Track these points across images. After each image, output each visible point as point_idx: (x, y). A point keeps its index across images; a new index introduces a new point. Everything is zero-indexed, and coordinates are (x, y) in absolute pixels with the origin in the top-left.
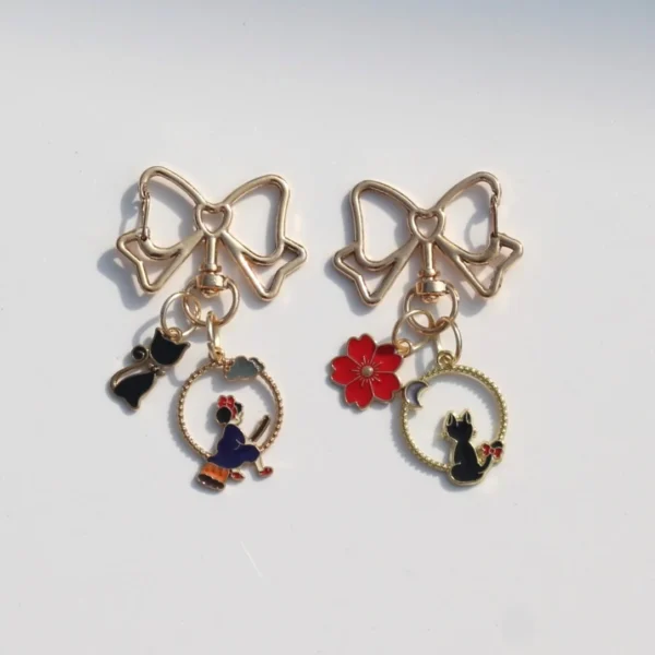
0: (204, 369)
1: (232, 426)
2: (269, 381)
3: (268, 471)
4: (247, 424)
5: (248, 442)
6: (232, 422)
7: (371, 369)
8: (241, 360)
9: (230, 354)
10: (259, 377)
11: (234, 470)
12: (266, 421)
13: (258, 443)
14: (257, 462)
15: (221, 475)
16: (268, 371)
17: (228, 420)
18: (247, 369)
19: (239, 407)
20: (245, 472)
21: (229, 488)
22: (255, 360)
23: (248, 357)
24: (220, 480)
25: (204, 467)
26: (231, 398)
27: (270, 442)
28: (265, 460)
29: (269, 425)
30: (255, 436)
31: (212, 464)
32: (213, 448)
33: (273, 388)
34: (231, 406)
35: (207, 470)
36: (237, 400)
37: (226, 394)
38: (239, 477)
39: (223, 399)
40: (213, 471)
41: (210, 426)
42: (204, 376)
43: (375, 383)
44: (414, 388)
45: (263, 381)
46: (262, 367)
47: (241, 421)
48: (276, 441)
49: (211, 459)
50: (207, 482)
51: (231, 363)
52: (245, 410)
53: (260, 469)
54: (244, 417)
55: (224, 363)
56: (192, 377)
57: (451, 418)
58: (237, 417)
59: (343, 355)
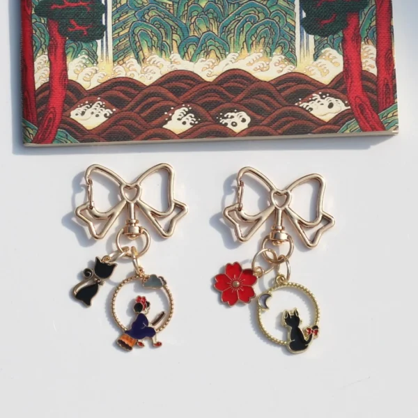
0: (131, 278)
1: (142, 315)
2: (168, 291)
3: (159, 344)
4: (151, 315)
5: (150, 325)
6: (142, 312)
7: (238, 283)
8: (154, 277)
9: (148, 272)
10: (162, 288)
11: (140, 341)
12: (162, 315)
13: (156, 327)
14: (153, 338)
15: (131, 342)
16: (169, 286)
17: (140, 311)
18: (156, 282)
19: (148, 304)
20: (145, 342)
21: (135, 350)
22: (162, 278)
23: (158, 275)
24: (130, 345)
25: (122, 335)
26: (144, 298)
27: (163, 327)
28: (158, 337)
29: (163, 317)
30: (155, 322)
31: (127, 335)
32: (129, 326)
33: (170, 296)
34: (144, 303)
35: (123, 338)
36: (148, 300)
37: (142, 295)
38: (141, 345)
39: (139, 298)
40: (127, 339)
41: (130, 312)
42: (130, 282)
43: (240, 291)
44: (263, 297)
45: (164, 291)
46: (165, 283)
47: (148, 312)
48: (167, 327)
49: (127, 332)
50: (123, 345)
51: (147, 278)
52: (151, 306)
53: (155, 342)
54: (150, 311)
55: (143, 276)
56: (124, 282)
57: (287, 314)
58: (146, 310)
59: (222, 273)
